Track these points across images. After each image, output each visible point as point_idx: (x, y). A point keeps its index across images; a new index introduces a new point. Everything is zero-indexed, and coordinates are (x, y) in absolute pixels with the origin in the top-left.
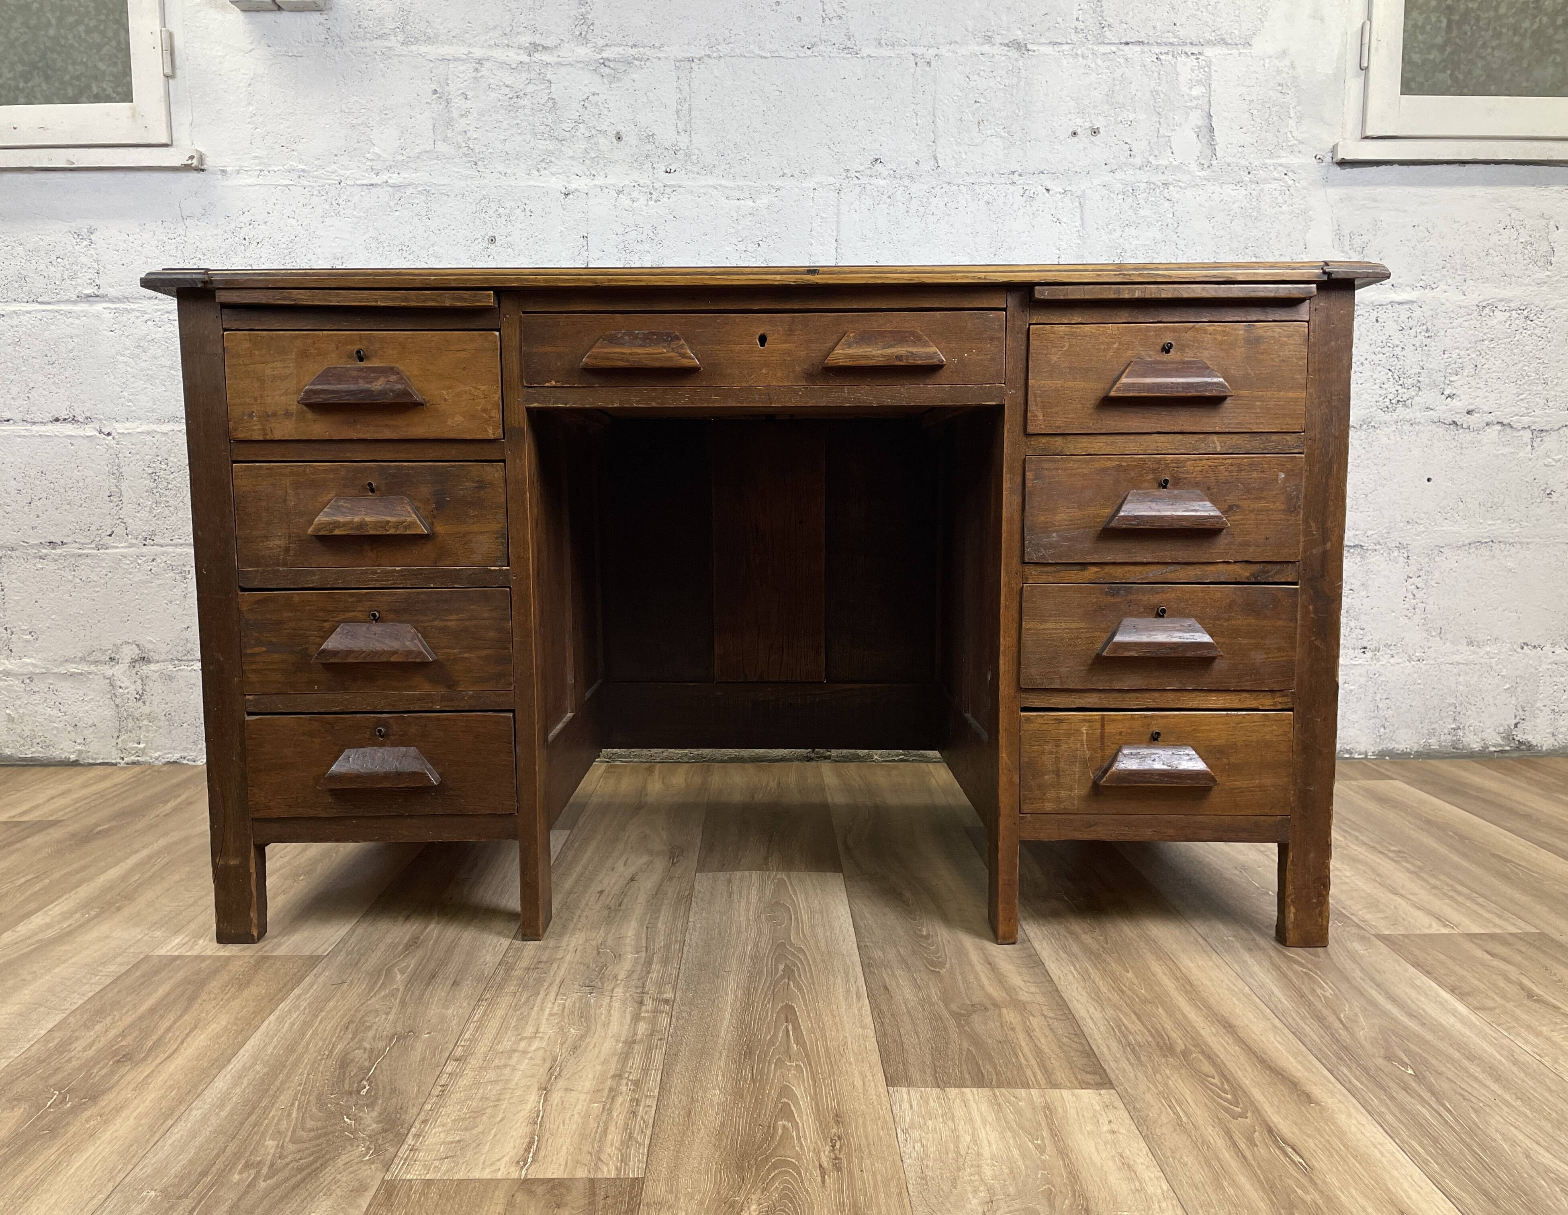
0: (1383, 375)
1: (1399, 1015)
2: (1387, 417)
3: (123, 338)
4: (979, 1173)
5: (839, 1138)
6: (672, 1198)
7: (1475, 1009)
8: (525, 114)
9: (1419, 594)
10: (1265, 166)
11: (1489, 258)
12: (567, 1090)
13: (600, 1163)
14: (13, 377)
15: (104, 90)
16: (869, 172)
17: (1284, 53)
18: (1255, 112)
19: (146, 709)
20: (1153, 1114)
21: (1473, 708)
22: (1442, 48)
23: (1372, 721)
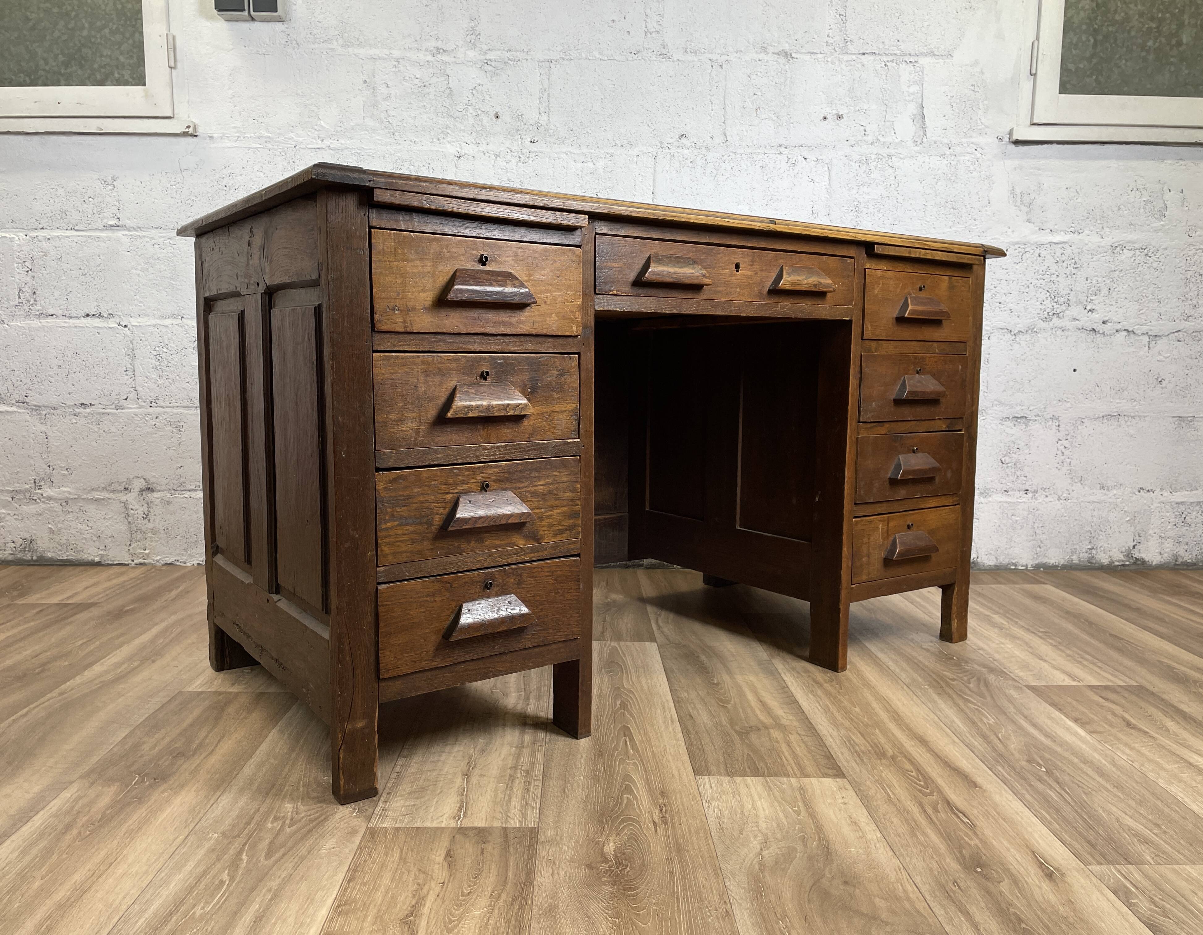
0: (1043, 295)
1: (1038, 736)
2: (1044, 325)
3: (137, 256)
4: (757, 826)
5: (665, 805)
6: (558, 839)
7: (1091, 732)
8: (430, 99)
9: (1067, 452)
10: (960, 144)
11: (1121, 212)
12: (481, 775)
13: (509, 819)
14: (56, 284)
15: (123, 76)
16: (677, 144)
17: (976, 63)
18: (954, 105)
19: (150, 526)
20: (872, 792)
21: (1104, 534)
22: (1090, 60)
23: (1032, 542)
